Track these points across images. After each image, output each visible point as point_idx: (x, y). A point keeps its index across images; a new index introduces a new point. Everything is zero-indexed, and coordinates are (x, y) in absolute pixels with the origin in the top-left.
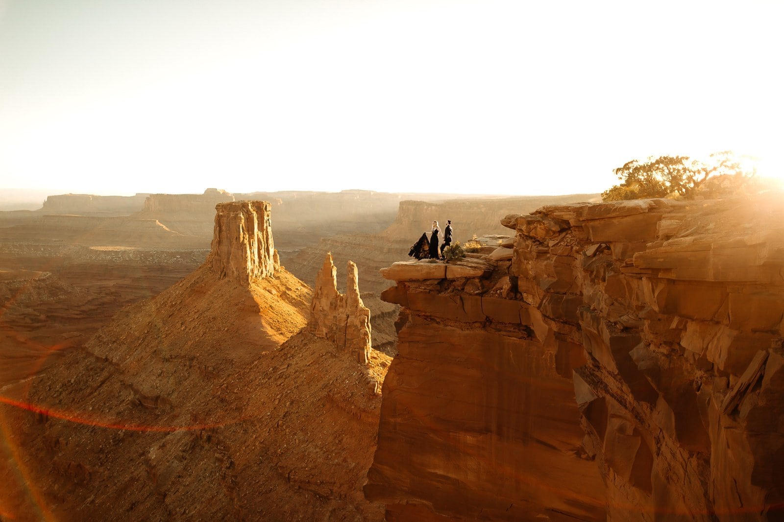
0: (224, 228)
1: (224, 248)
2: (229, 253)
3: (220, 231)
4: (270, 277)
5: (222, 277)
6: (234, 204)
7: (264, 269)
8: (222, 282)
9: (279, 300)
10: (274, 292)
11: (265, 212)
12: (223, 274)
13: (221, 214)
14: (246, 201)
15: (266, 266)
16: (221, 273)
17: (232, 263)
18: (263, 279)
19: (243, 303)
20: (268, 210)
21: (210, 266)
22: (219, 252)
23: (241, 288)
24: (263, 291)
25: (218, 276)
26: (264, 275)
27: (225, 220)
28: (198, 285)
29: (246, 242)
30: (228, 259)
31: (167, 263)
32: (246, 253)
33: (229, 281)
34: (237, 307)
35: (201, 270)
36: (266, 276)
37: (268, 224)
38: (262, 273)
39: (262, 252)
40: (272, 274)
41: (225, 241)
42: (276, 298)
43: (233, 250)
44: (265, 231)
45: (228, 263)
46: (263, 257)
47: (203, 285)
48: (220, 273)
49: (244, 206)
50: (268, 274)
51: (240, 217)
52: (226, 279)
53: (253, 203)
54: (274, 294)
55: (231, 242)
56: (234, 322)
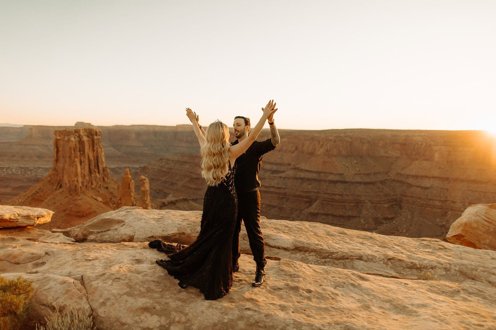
0: (60, 149)
1: (61, 165)
2: (64, 169)
3: (58, 151)
4: (99, 187)
5: (58, 188)
6: (68, 130)
7: (94, 182)
8: (58, 192)
9: (104, 206)
10: (100, 199)
11: (95, 137)
12: (59, 185)
13: (58, 138)
14: (79, 128)
15: (96, 180)
16: (58, 184)
17: (65, 177)
18: (92, 189)
19: (70, 209)
20: (98, 135)
21: (49, 179)
22: (56, 168)
23: (70, 197)
24: (89, 199)
25: (55, 187)
26: (93, 186)
27: (61, 143)
28: (38, 195)
29: (77, 160)
30: (63, 173)
31: (42, 176)
32: (76, 168)
33: (63, 191)
34: (65, 212)
35: (42, 182)
36: (96, 186)
37: (98, 147)
38: (92, 184)
39: (92, 167)
40: (101, 185)
41: (61, 159)
42: (101, 204)
43: (66, 167)
44: (95, 152)
45: (63, 177)
46: (93, 172)
47: (42, 195)
48: (56, 184)
49: (77, 131)
50: (97, 186)
51: (72, 140)
52: (61, 190)
53: (85, 129)
54: (99, 201)
55: (65, 160)
56: (61, 225)
